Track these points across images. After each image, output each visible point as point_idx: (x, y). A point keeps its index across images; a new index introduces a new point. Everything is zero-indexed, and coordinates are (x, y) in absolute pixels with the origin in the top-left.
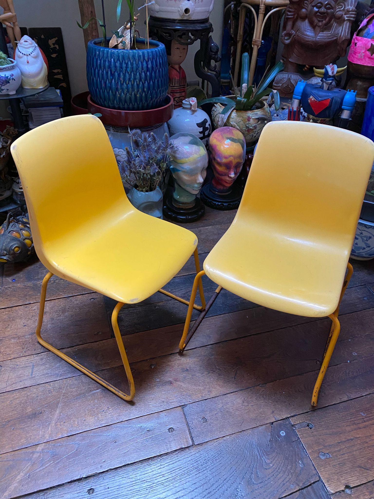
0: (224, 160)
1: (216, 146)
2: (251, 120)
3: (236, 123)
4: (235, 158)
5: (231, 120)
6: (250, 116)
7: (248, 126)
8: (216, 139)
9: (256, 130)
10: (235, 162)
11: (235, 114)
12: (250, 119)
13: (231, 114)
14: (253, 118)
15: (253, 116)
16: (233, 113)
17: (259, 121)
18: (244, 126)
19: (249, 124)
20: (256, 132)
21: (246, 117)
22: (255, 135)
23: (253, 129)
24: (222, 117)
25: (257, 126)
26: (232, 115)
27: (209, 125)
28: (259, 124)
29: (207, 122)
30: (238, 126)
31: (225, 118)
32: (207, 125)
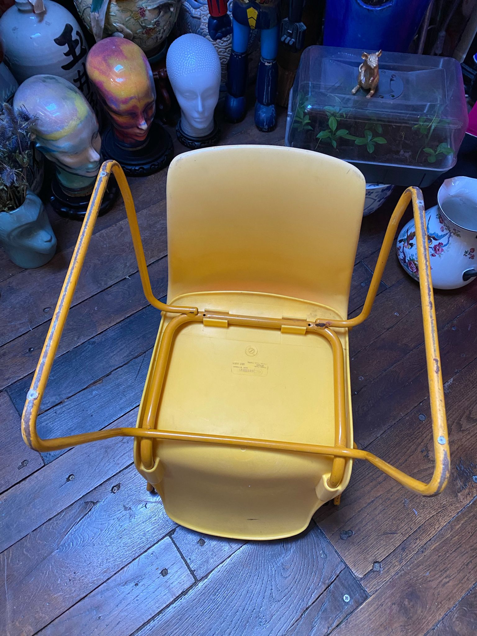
1: (101, 83)
2: (147, 13)
3: (123, 24)
4: (139, 99)
5: (112, 19)
6: (144, 5)
7: (144, 25)
8: (98, 69)
9: (160, 28)
10: (141, 105)
11: (117, 8)
12: (145, 11)
13: (109, 8)
14: (149, 8)
15: (150, 6)
16: (112, 5)
17: (160, 12)
18: (139, 27)
19: (146, 21)
20: (162, 31)
21: (137, 9)
22: (160, 35)
23: (155, 28)
24: (95, 18)
25: (160, 20)
26: (111, 10)
27: (78, 33)
28: (163, 16)
29: (72, 29)
30: (127, 27)
31: (102, 20)
32: (74, 36)
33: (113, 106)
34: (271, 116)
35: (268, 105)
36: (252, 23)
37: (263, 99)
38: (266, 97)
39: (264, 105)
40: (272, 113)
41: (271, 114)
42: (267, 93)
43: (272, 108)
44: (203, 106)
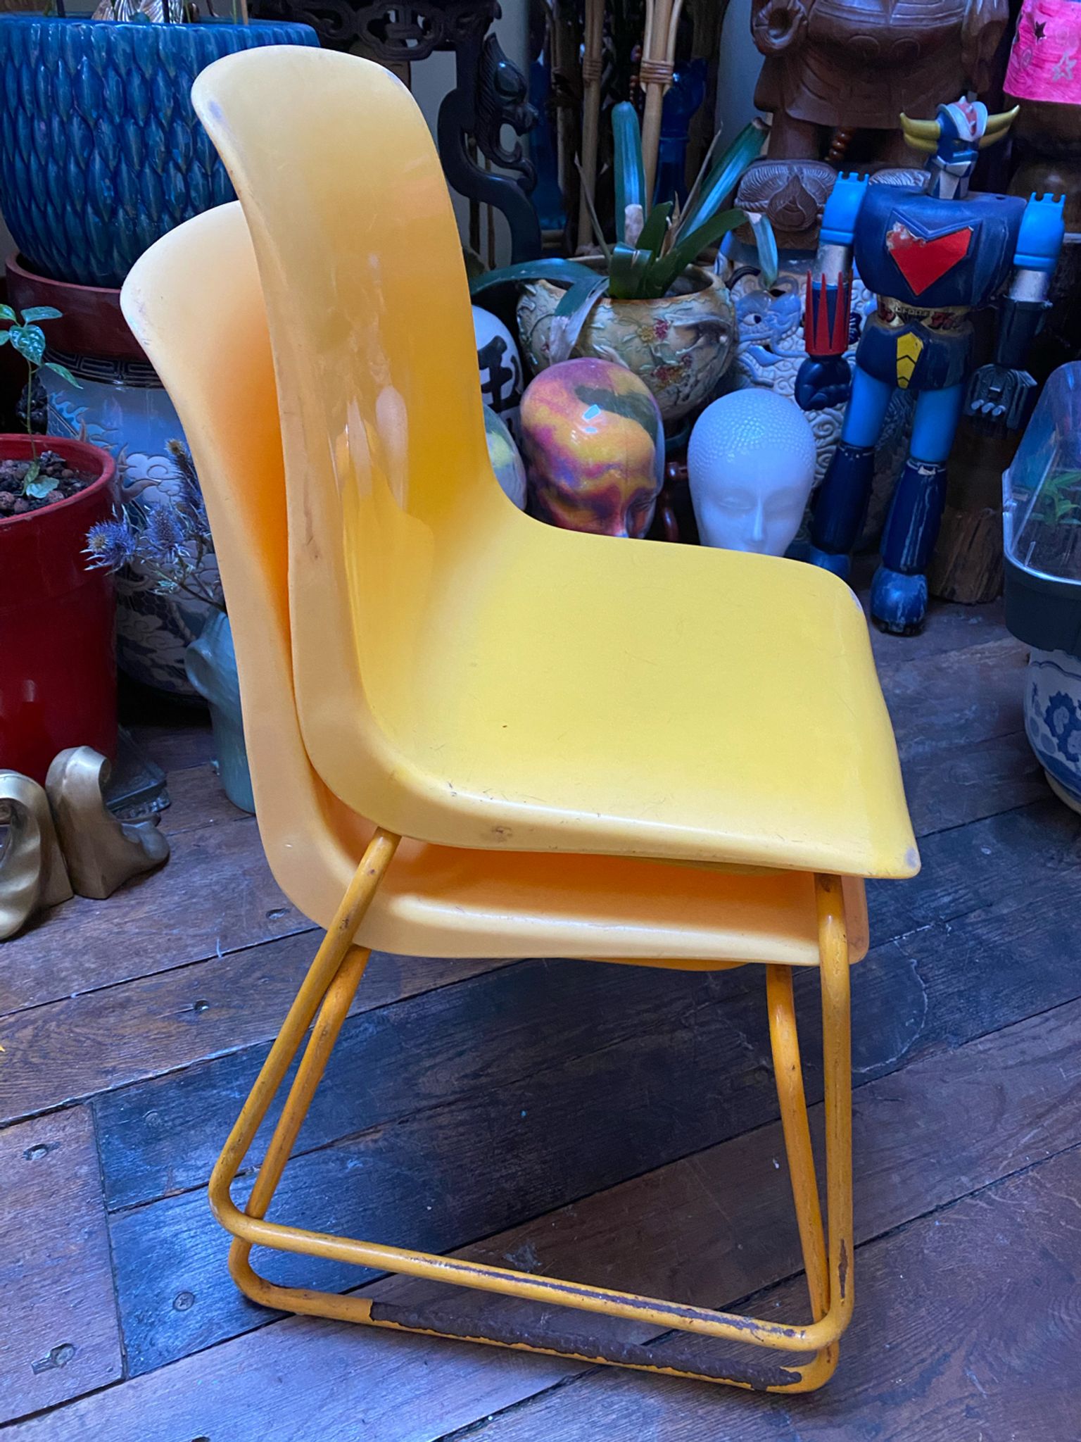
0: (586, 485)
1: (549, 431)
2: (671, 333)
3: (615, 348)
4: (626, 470)
5: (595, 335)
6: (667, 317)
7: (659, 355)
8: (549, 403)
9: (690, 372)
10: (627, 488)
11: (611, 315)
12: (667, 328)
13: (592, 315)
14: (677, 323)
15: (679, 319)
16: (601, 309)
17: (697, 338)
18: (649, 359)
19: (665, 350)
20: (692, 380)
21: (652, 322)
22: (686, 390)
23: (680, 368)
24: (560, 327)
25: (694, 355)
26: (597, 317)
27: (513, 360)
28: (700, 348)
29: (504, 348)
30: (622, 356)
31: (574, 331)
32: (506, 362)
33: (564, 483)
34: (918, 598)
35: (910, 572)
36: (905, 369)
37: (901, 556)
38: (909, 551)
39: (900, 571)
40: (919, 591)
41: (916, 593)
42: (914, 543)
43: (918, 583)
44: (764, 531)
